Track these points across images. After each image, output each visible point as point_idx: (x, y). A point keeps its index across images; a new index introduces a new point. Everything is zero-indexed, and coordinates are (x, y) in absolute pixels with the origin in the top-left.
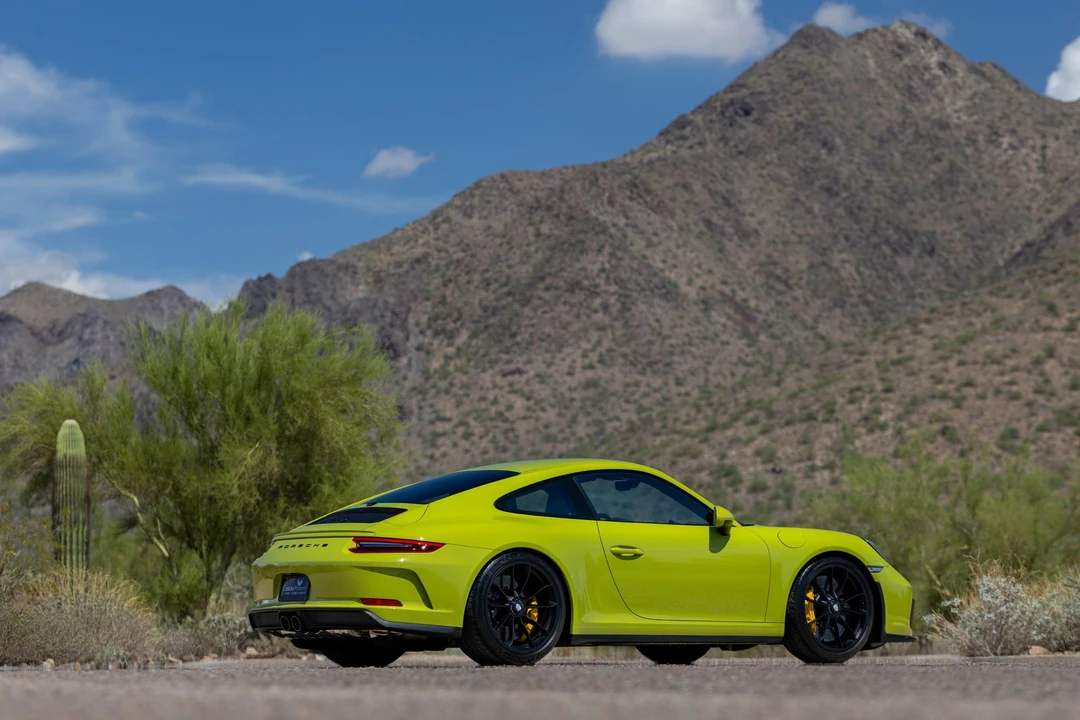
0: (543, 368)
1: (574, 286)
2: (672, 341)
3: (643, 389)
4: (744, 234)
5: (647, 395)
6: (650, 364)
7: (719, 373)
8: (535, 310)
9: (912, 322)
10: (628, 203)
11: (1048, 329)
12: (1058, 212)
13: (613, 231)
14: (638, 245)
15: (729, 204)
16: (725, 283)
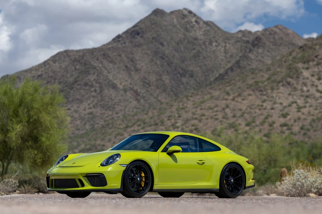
0: (76, 108)
1: (86, 84)
2: (115, 101)
3: (106, 115)
4: (137, 70)
5: (107, 117)
6: (108, 108)
7: (129, 111)
8: (74, 91)
9: (187, 97)
10: (102, 60)
11: (226, 99)
12: (229, 65)
13: (98, 68)
14: (105, 72)
15: (132, 61)
16: (131, 84)
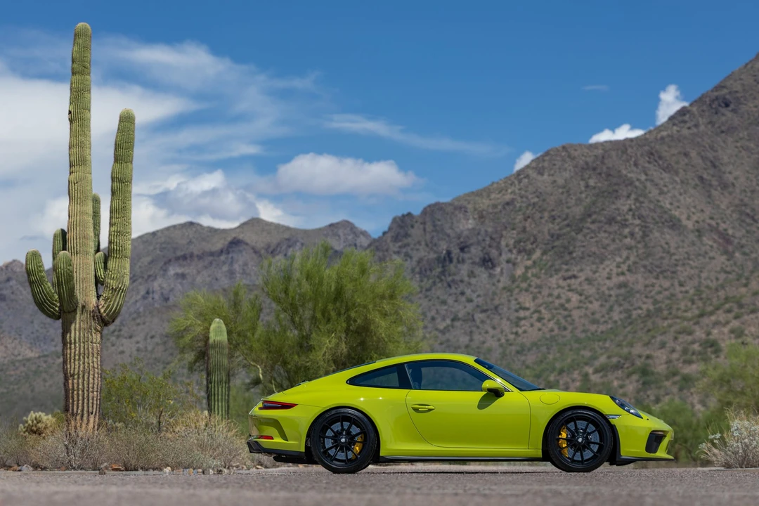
0: (590, 274)
1: (611, 220)
2: (676, 257)
3: (657, 288)
4: (725, 186)
5: (660, 293)
6: (662, 272)
7: (708, 278)
8: (585, 236)
10: (647, 165)
13: (637, 183)
14: (654, 193)
15: (714, 166)
16: (712, 218)
